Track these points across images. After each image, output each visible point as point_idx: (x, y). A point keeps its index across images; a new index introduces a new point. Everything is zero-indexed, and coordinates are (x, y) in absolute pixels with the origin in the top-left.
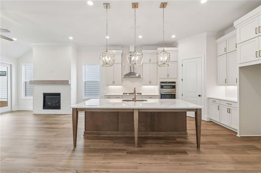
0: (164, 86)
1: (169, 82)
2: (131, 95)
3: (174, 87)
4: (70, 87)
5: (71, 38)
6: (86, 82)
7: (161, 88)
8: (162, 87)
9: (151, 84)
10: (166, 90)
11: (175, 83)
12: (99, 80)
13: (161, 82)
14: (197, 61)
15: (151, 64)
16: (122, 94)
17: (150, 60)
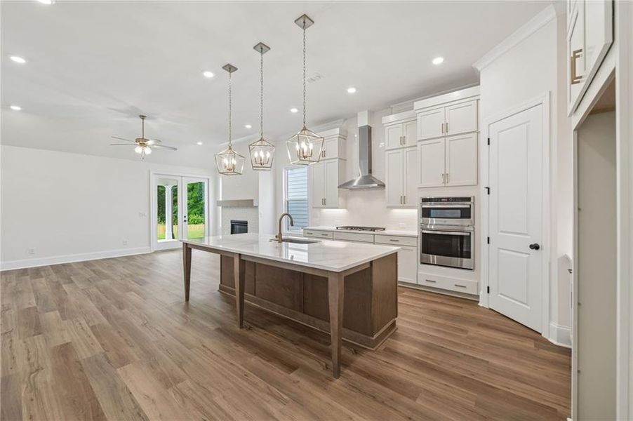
0: (432, 211)
1: (449, 200)
2: (352, 231)
3: (466, 213)
4: (258, 213)
5: (249, 126)
6: (291, 200)
7: (423, 216)
8: (426, 213)
9: (406, 205)
10: (440, 223)
11: (468, 199)
12: (306, 197)
13: (424, 200)
14: (529, 122)
15: (405, 150)
16: (334, 228)
17: (403, 140)
